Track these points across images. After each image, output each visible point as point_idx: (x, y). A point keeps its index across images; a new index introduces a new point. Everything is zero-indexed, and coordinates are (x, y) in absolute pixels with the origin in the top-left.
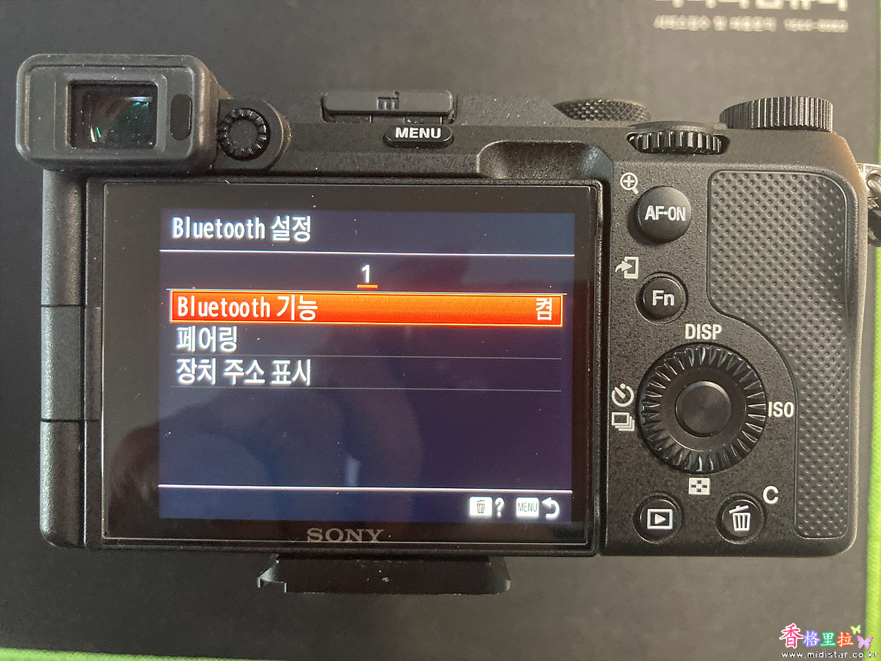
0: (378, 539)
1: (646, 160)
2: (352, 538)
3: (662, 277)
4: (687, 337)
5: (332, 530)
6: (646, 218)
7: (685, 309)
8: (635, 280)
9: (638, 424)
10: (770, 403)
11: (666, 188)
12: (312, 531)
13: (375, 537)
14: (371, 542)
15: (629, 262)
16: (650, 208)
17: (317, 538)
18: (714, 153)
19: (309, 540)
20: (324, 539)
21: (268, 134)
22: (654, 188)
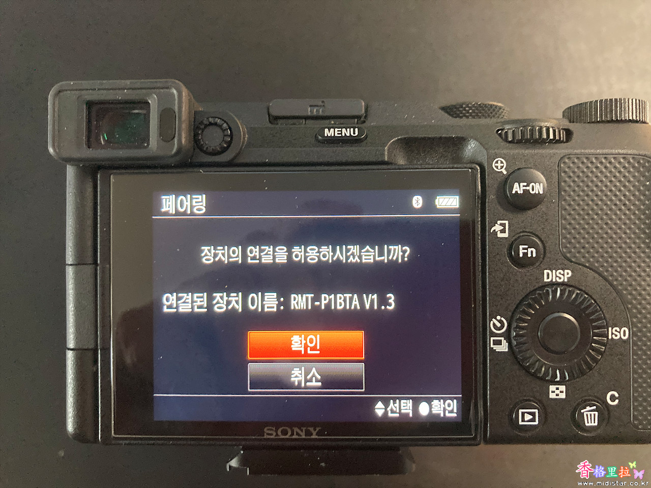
0: (317, 434)
1: (511, 149)
2: (298, 434)
3: (525, 235)
4: (546, 280)
5: (283, 428)
6: (514, 192)
7: (543, 259)
8: (506, 238)
9: (510, 346)
10: (610, 329)
11: (527, 170)
12: (268, 429)
13: (314, 433)
14: (312, 437)
15: (501, 224)
16: (516, 185)
17: (271, 435)
18: (563, 142)
19: (266, 436)
20: (277, 435)
21: (231, 136)
22: (519, 169)
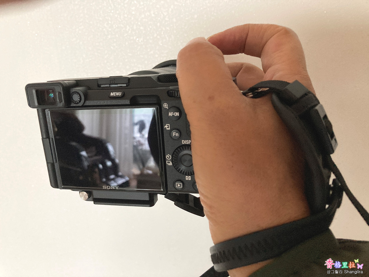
4: (183, 143)
7: (181, 137)
8: (169, 130)
9: (173, 163)
13: (117, 188)
16: (170, 113)
17: (105, 188)
19: (103, 188)
22: (172, 107)
